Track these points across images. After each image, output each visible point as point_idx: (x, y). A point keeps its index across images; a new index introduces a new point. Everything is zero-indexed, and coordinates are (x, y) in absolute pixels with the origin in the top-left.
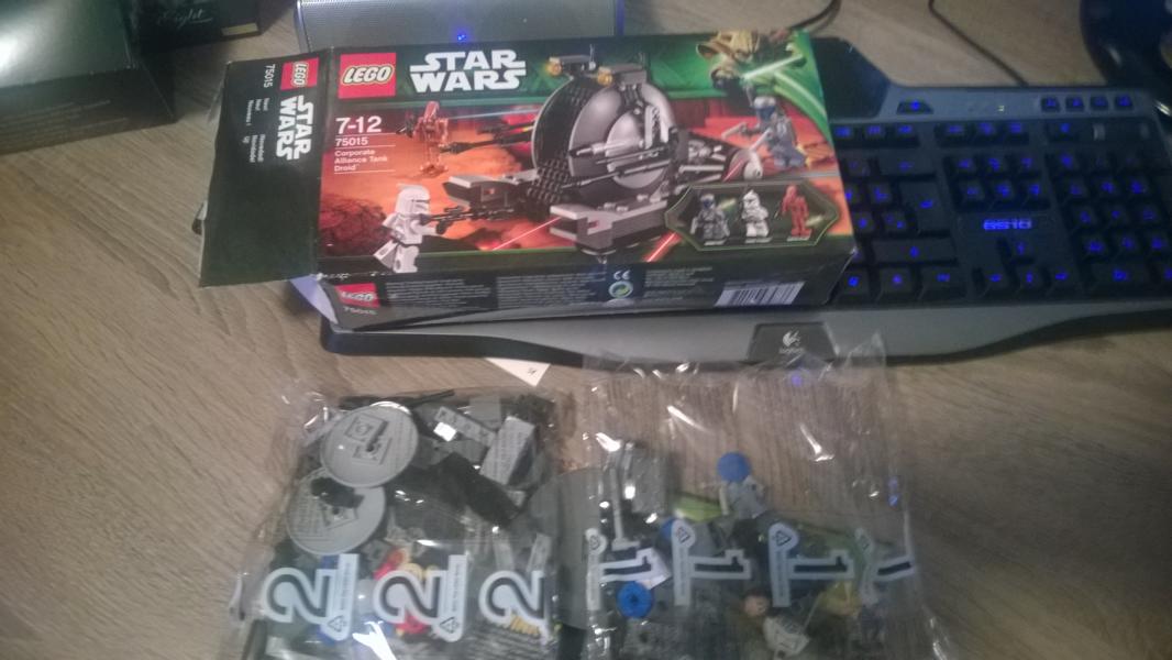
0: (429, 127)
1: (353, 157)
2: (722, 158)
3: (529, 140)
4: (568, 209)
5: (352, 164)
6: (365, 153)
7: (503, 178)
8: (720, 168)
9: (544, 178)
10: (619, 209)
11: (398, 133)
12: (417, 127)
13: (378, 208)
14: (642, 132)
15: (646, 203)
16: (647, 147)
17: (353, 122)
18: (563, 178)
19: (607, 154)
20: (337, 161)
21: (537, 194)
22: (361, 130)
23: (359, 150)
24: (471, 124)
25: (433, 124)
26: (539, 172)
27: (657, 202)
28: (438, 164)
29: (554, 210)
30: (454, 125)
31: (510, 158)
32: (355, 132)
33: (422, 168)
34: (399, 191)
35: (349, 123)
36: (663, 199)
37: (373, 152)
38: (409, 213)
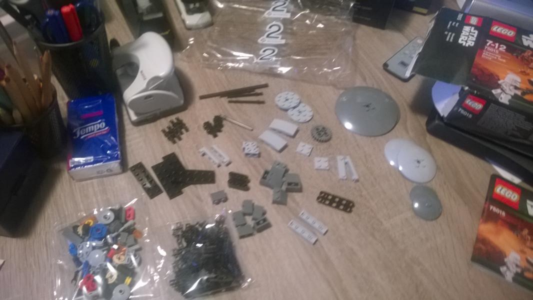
0: (526, 58)
5: (490, 57)
6: (496, 56)
11: (512, 55)
13: (498, 76)
17: (494, 43)
20: (484, 54)
22: (496, 47)
23: (494, 53)
28: (527, 72)
32: (494, 47)
33: (520, 70)
34: (508, 74)
37: (500, 57)
38: (510, 83)
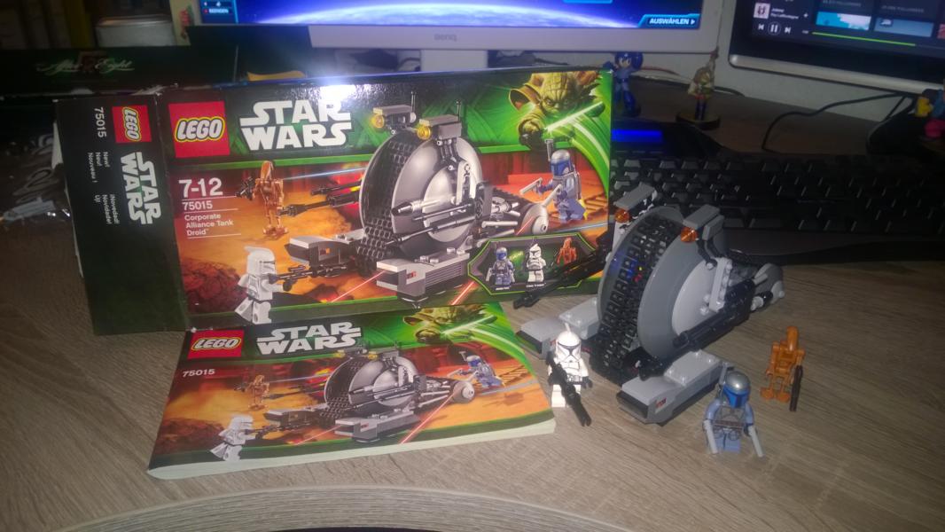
0: (266, 188)
1: (202, 221)
2: (518, 214)
3: (358, 200)
4: (390, 264)
5: (202, 229)
6: (212, 217)
7: (336, 238)
8: (515, 223)
9: (371, 236)
10: (431, 261)
11: (239, 195)
12: (255, 190)
13: (232, 270)
14: (454, 189)
15: (454, 255)
16: (457, 204)
17: (195, 184)
18: (387, 235)
19: (424, 211)
20: (188, 225)
21: (365, 252)
22: (204, 194)
23: (206, 214)
24: (304, 185)
25: (269, 186)
26: (367, 231)
27: (462, 254)
28: (278, 226)
29: (380, 265)
30: (289, 186)
31: (342, 219)
33: (265, 231)
34: (247, 254)
35: (191, 186)
36: (467, 252)
37: (219, 216)
38: (259, 274)
